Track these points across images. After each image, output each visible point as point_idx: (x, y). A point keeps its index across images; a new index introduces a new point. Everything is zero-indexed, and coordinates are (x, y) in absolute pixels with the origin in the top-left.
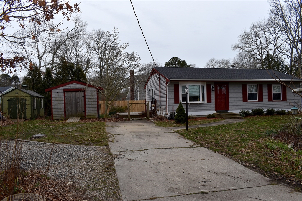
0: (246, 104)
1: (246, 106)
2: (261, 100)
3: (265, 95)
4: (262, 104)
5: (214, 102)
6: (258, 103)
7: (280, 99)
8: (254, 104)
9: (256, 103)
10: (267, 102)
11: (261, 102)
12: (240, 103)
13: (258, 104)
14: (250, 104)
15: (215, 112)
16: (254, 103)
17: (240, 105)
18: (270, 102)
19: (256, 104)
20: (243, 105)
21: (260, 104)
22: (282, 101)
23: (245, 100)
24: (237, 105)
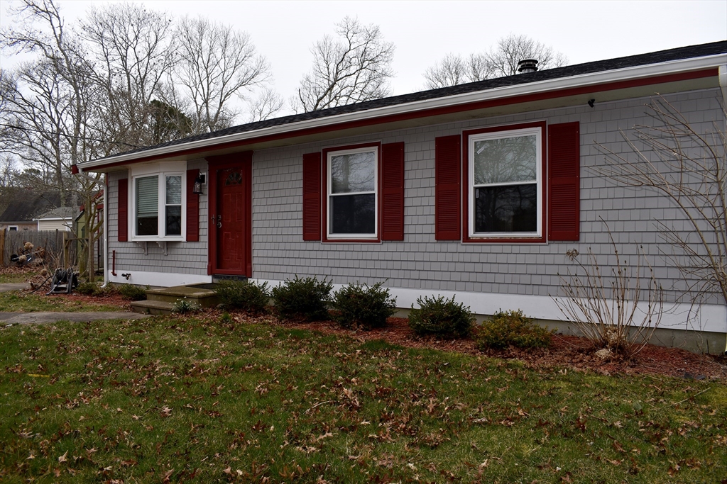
0: (319, 255)
1: (319, 263)
2: (393, 230)
3: (417, 202)
4: (396, 256)
5: (206, 239)
6: (377, 247)
7: (535, 230)
8: (355, 255)
9: (365, 247)
10: (430, 247)
11: (392, 246)
12: (293, 246)
13: (375, 256)
14: (337, 255)
15: (208, 279)
16: (357, 247)
17: (291, 254)
18: (452, 246)
19: (369, 256)
20: (307, 254)
21: (388, 256)
22: (542, 240)
23: (312, 232)
24: (280, 254)
